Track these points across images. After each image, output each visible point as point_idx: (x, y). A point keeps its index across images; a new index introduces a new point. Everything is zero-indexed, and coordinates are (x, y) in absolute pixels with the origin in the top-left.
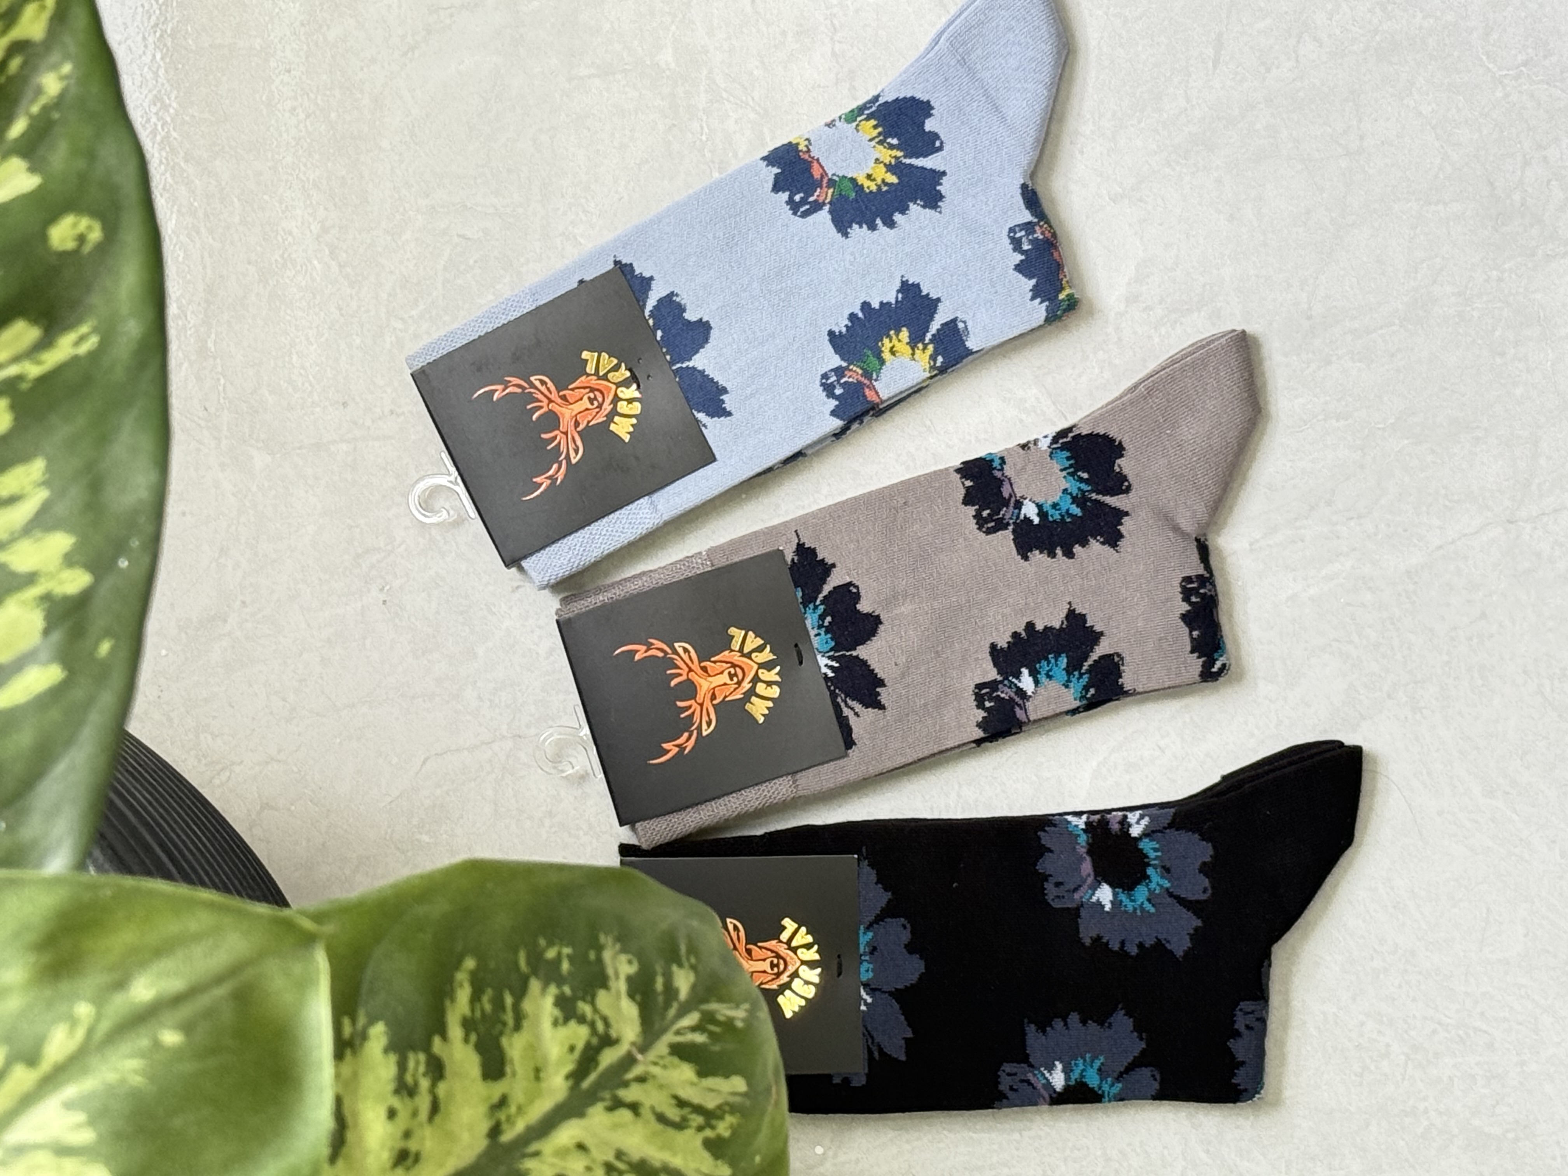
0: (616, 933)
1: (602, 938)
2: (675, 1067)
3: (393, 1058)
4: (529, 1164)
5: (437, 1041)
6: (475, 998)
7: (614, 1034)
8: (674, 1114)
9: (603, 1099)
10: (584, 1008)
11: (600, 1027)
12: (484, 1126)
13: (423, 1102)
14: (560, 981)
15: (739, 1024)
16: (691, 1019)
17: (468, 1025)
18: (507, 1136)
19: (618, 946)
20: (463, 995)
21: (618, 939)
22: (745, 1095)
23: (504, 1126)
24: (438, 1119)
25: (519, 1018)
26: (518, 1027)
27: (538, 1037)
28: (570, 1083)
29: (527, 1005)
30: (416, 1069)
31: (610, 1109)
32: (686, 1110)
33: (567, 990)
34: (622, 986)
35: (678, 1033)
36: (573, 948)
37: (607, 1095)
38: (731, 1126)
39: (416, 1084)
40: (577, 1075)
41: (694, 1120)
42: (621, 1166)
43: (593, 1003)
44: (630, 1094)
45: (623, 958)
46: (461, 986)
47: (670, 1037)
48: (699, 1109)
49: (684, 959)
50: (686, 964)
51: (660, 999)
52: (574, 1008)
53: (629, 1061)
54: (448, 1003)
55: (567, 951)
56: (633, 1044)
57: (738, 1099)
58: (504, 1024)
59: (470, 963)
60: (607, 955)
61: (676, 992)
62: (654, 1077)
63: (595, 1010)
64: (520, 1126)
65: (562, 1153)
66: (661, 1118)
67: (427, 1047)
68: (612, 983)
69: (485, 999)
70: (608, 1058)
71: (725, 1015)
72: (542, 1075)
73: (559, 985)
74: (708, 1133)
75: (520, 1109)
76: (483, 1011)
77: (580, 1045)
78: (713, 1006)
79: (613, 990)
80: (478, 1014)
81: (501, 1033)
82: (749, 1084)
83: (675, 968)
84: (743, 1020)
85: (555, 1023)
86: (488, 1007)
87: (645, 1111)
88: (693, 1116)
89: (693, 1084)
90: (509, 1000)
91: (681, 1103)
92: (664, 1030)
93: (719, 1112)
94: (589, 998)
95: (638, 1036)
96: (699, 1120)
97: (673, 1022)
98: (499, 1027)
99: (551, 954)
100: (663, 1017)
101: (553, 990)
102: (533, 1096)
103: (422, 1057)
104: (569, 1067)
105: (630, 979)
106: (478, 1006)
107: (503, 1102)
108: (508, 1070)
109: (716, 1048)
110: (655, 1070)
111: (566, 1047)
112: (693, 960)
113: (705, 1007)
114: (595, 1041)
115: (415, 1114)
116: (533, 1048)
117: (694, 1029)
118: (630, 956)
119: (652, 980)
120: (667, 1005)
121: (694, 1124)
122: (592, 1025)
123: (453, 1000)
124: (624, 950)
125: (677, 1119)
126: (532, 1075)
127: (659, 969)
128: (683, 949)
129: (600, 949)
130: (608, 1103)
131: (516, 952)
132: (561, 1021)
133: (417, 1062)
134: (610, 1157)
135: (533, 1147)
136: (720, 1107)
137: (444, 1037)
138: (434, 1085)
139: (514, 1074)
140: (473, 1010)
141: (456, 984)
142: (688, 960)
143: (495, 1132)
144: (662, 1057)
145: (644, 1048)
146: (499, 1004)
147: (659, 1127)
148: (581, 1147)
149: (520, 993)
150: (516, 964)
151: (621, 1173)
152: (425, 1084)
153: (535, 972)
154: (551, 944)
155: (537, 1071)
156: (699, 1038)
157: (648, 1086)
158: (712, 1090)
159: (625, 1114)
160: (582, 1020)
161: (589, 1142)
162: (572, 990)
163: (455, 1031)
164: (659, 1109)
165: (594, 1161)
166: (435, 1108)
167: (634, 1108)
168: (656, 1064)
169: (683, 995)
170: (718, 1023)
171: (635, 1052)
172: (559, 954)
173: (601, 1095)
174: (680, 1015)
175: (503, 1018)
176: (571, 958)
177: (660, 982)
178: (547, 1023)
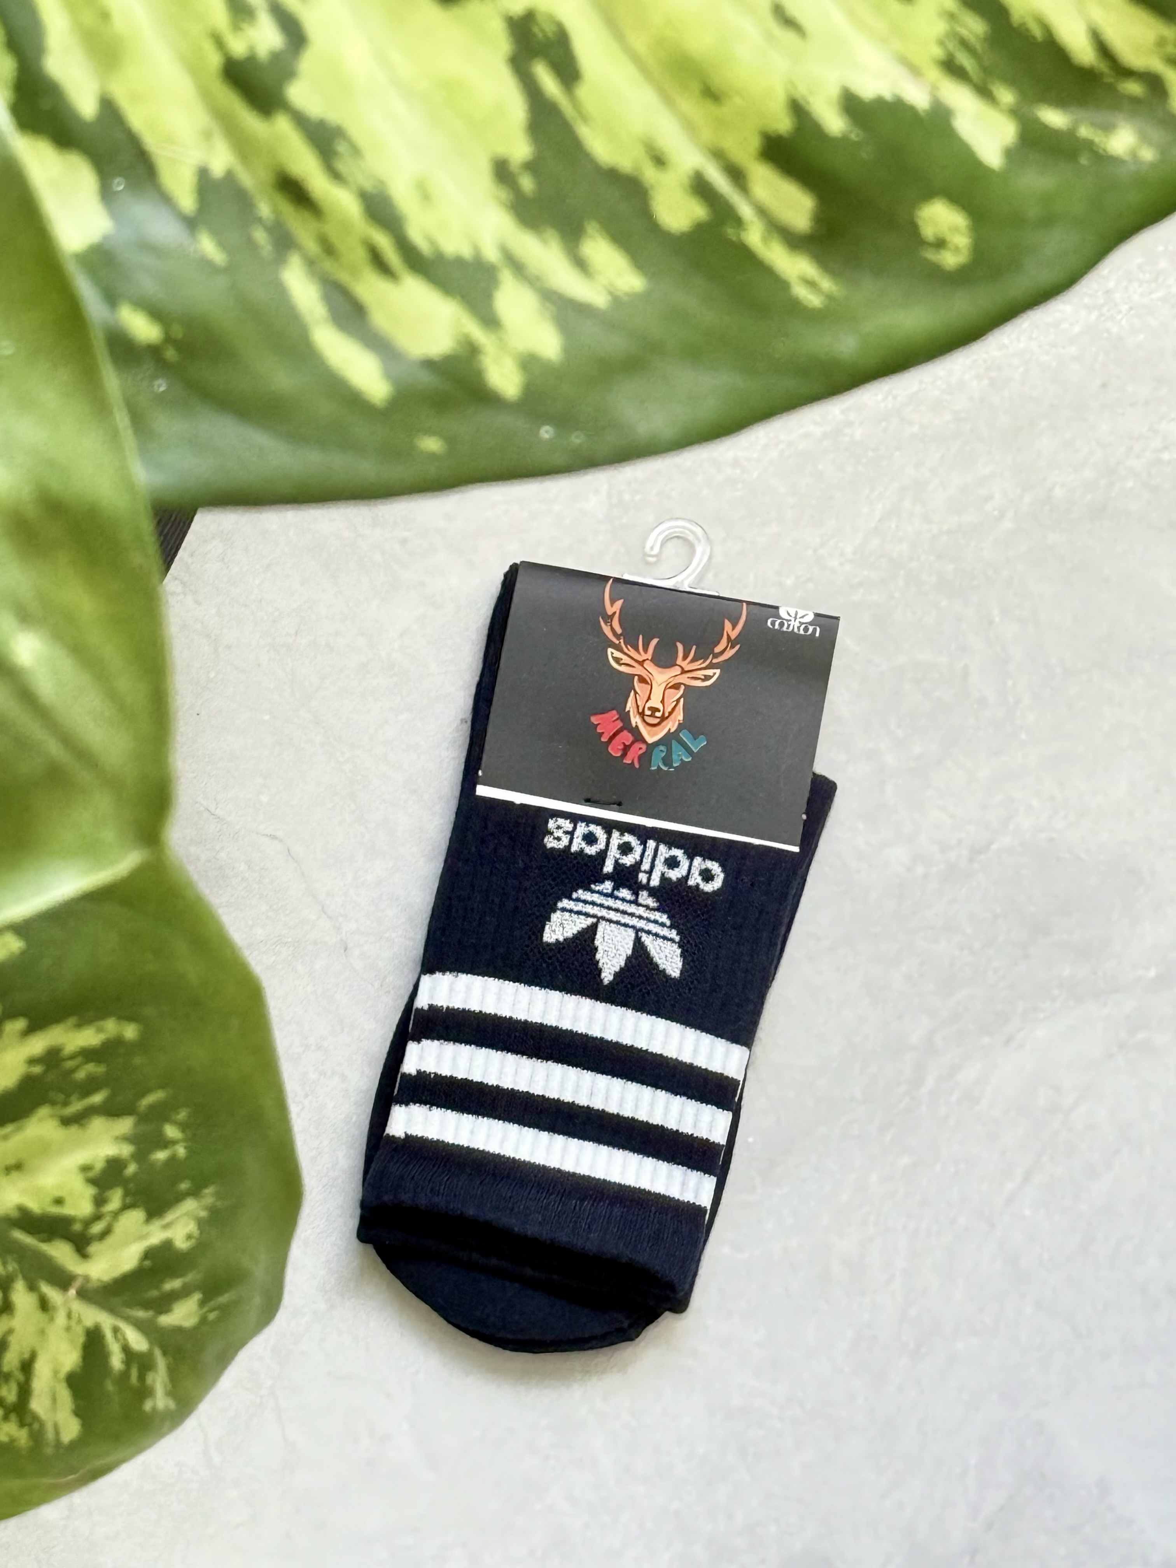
0: (219, 1203)
1: (209, 1191)
2: (72, 1342)
5: (20, 1024)
6: (89, 1054)
7: (93, 1249)
8: (11, 1361)
10: (116, 1199)
11: (97, 1228)
14: (141, 1156)
15: (148, 1406)
16: (137, 1341)
17: (52, 1057)
19: (203, 1214)
20: (88, 1037)
21: (213, 1211)
22: (58, 1443)
25: (78, 1120)
26: (66, 1122)
27: (61, 1151)
28: (15, 1214)
29: (98, 1124)
32: (21, 1377)
33: (132, 1169)
34: (156, 1235)
35: (116, 1330)
36: (187, 1158)
37: (12, 1267)
38: (12, 1440)
40: (27, 1220)
41: (10, 1390)
43: (125, 1207)
44: (21, 1297)
45: (191, 1227)
46: (100, 1030)
47: (105, 1321)
48: (25, 1392)
49: (212, 1304)
50: (205, 1309)
51: (154, 1293)
52: (111, 1187)
53: (63, 1280)
54: (72, 1021)
55: (181, 1151)
56: (87, 1278)
57: (50, 1435)
58: (66, 1104)
59: (130, 1032)
60: (190, 1205)
61: (167, 1310)
62: (52, 1319)
63: (116, 1214)
67: (7, 1014)
68: (157, 1224)
69: (91, 1068)
70: (61, 1252)
71: (154, 1381)
72: (15, 1174)
73: (136, 1157)
76: (74, 1069)
77: (67, 1210)
78: (161, 1363)
79: (147, 1229)
80: (70, 1064)
81: (53, 1103)
82: (74, 1445)
83: (197, 1296)
84: (154, 1409)
85: (85, 1169)
86: (81, 1075)
88: (15, 1388)
89: (56, 1372)
90: (97, 1098)
91: (27, 1366)
92: (112, 1311)
93: (28, 1419)
94: (128, 1200)
95: (99, 1280)
96: (11, 1396)
97: (127, 1319)
98: (61, 1097)
99: (171, 1131)
100: (130, 1305)
101: (125, 1150)
104: (35, 1206)
105: (167, 1245)
106: (79, 1060)
109: (110, 1386)
111: (57, 1194)
112: (212, 1316)
113: (158, 1353)
114: (77, 1227)
116: (45, 1150)
117: (126, 1349)
118: (196, 1233)
119: (174, 1273)
120: (146, 1305)
122: (97, 1217)
123: (79, 1026)
124: (201, 1224)
126: (11, 1161)
127: (190, 1277)
128: (223, 1299)
129: (195, 1193)
131: (162, 1086)
132: (91, 1174)
136: (36, 1418)
137: (27, 1032)
139: (5, 1138)
140: (72, 1057)
141: (98, 1024)
142: (211, 1311)
144: (79, 1321)
145: (84, 1295)
146: (88, 1087)
149: (111, 1111)
150: (148, 1091)
153: (142, 1119)
154: (183, 1126)
155: (18, 1166)
156: (116, 1361)
157: (39, 1316)
158: (54, 1400)
160: (100, 1201)
162: (135, 1174)
163: (38, 1045)
164: (13, 1340)
168: (69, 1316)
169: (166, 1320)
170: (142, 1378)
171: (77, 1284)
172: (173, 1142)
173: (9, 1258)
174: (139, 1325)
175: (73, 1098)
176: (173, 1159)
177: (173, 1284)
178: (82, 1156)
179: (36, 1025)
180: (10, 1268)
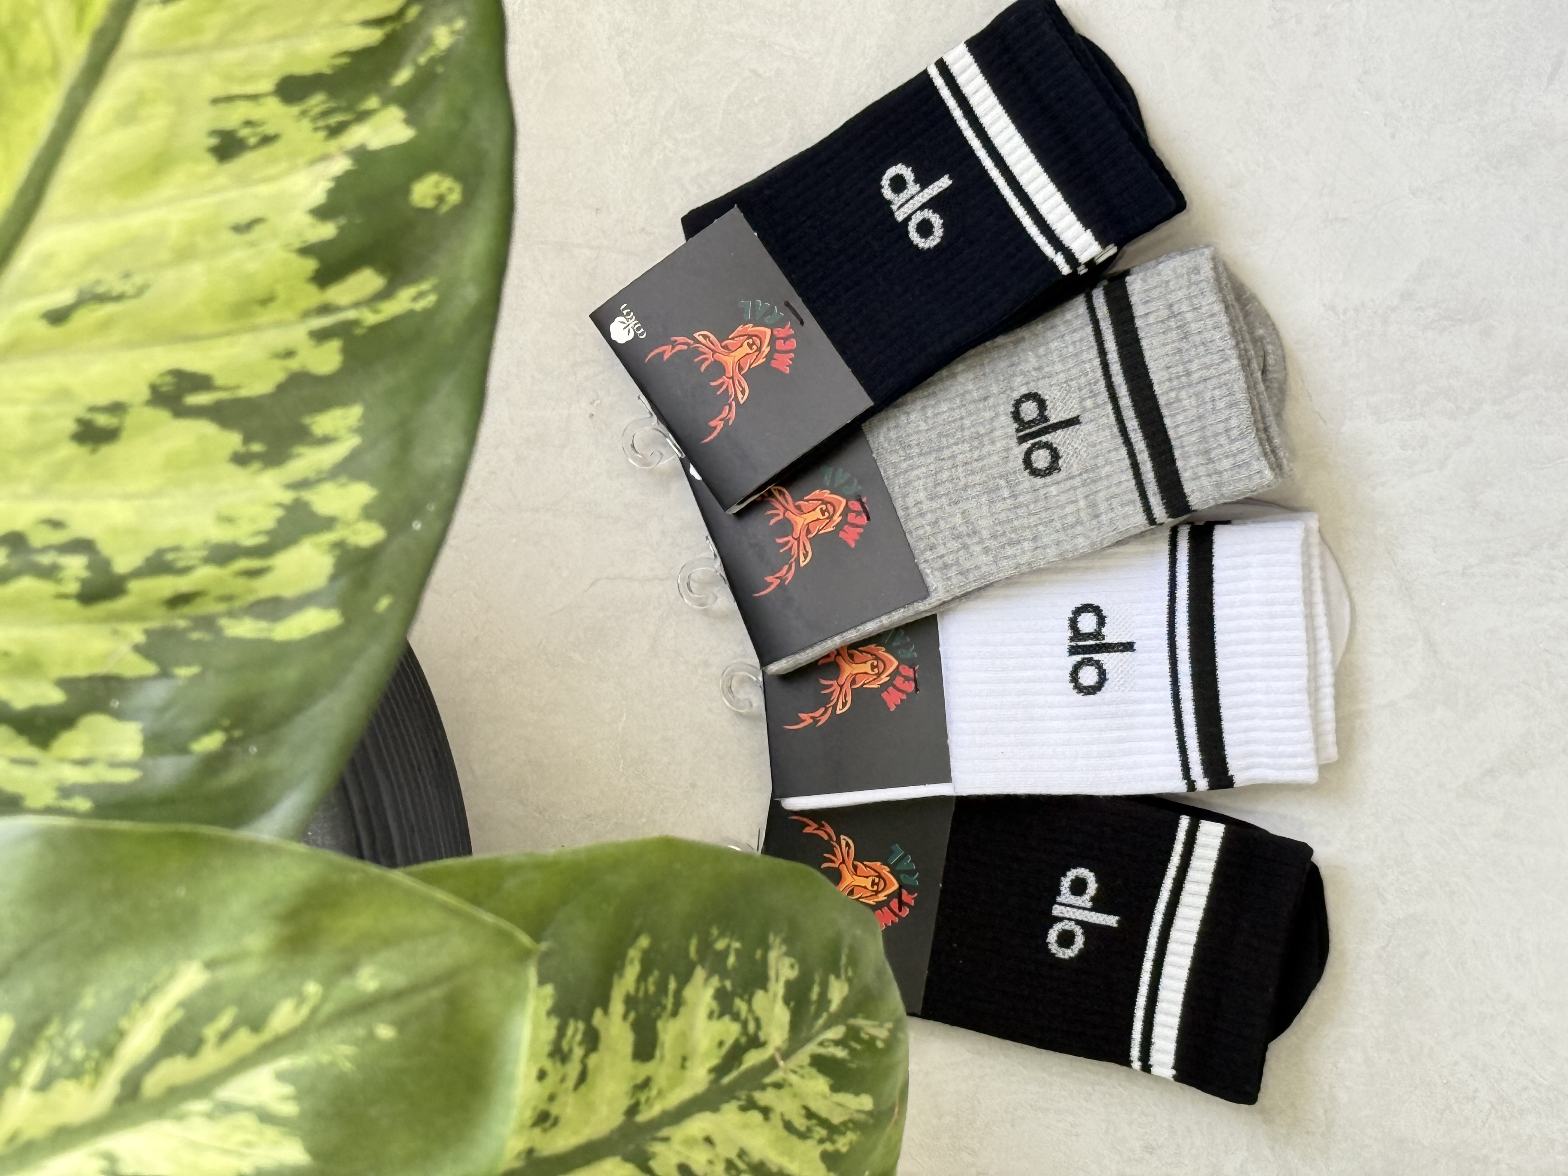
0: (783, 934)
1: (771, 938)
2: (811, 1077)
3: (555, 1022)
4: (658, 1148)
5: (598, 1013)
6: (642, 977)
7: (762, 1036)
8: (800, 1123)
9: (739, 1099)
10: (740, 1005)
11: (751, 1027)
12: (625, 1103)
13: (573, 1069)
14: (724, 973)
15: (880, 1044)
16: (837, 1032)
17: (630, 1002)
18: (642, 1117)
19: (784, 948)
20: (632, 972)
21: (785, 941)
22: (870, 1113)
23: (642, 1107)
24: (583, 1088)
25: (679, 1002)
26: (675, 1014)
27: (691, 1027)
28: (712, 1076)
29: (688, 993)
30: (574, 1035)
31: (744, 1109)
32: (814, 1122)
33: (728, 984)
34: (778, 988)
35: (821, 1044)
36: (743, 944)
37: (743, 1095)
38: (851, 1143)
39: (571, 1051)
40: (720, 1070)
41: (818, 1133)
42: (741, 1165)
43: (749, 1002)
44: (764, 1098)
45: (787, 961)
46: (632, 962)
47: (812, 1048)
48: (824, 1123)
49: (842, 971)
50: (843, 977)
51: (813, 1008)
52: (732, 1003)
53: (771, 1065)
54: (616, 978)
55: (737, 945)
56: (778, 1049)
57: (862, 1117)
58: (664, 1008)
59: (644, 942)
60: (773, 955)
61: (829, 1002)
62: (791, 1085)
63: (750, 1010)
64: (656, 1110)
65: (690, 1142)
66: (789, 1126)
67: (588, 1018)
68: (771, 985)
69: (651, 980)
70: (753, 1059)
71: (868, 1034)
72: (688, 1064)
73: (722, 978)
74: (828, 1147)
75: (660, 1093)
76: (646, 991)
77: (729, 1042)
78: (859, 1022)
79: (771, 993)
80: (641, 994)
81: (659, 1016)
82: (876, 1104)
83: (832, 978)
84: (884, 1041)
85: (711, 1016)
86: (652, 989)
87: (775, 1118)
88: (818, 1129)
89: (825, 1097)
90: (672, 985)
91: (810, 1114)
92: (808, 1040)
93: (843, 1129)
94: (746, 997)
95: (784, 1042)
96: (822, 1132)
97: (819, 1033)
98: (659, 1009)
99: (720, 945)
100: (811, 1026)
101: (715, 982)
102: (675, 1082)
103: (581, 1026)
104: (714, 1061)
105: (789, 985)
106: (643, 986)
107: (646, 1084)
108: (658, 1053)
109: (853, 1066)
110: (793, 1078)
111: (716, 1041)
112: (850, 973)
113: (852, 1021)
114: (743, 1040)
115: (563, 1080)
116: (684, 1037)
117: (837, 1043)
118: (793, 960)
119: (809, 989)
120: (817, 1016)
121: (817, 1137)
122: (745, 1024)
123: (621, 975)
124: (788, 954)
125: (803, 1129)
126: (679, 1061)
127: (817, 978)
128: (844, 959)
129: (767, 948)
130: (742, 1103)
131: (688, 938)
132: (716, 1015)
133: (576, 1029)
134: (733, 1155)
135: (665, 1132)
136: (844, 1123)
137: (606, 1011)
138: (586, 1056)
139: (662, 1058)
140: (637, 989)
141: (627, 961)
142: (846, 972)
143: (633, 1110)
144: (801, 1067)
145: (787, 1054)
146: (662, 987)
147: (785, 1133)
148: (709, 1140)
149: (685, 979)
150: (687, 949)
151: (739, 1171)
152: (578, 1052)
153: (702, 960)
154: (722, 935)
155: (684, 1059)
156: (840, 1053)
157: (783, 1092)
158: (840, 1105)
159: (755, 1116)
160: (736, 1017)
161: (716, 1138)
162: (733, 985)
163: (617, 1007)
164: (787, 1117)
165: (717, 1156)
166: (583, 1077)
167: (766, 1112)
168: (795, 1072)
169: (834, 1006)
170: (859, 1040)
171: (778, 1057)
172: (728, 947)
173: (737, 1094)
174: (827, 1026)
175: (664, 1002)
176: (737, 952)
177: (815, 991)
178: (702, 1012)
179: (604, 1003)
180: (744, 1097)
